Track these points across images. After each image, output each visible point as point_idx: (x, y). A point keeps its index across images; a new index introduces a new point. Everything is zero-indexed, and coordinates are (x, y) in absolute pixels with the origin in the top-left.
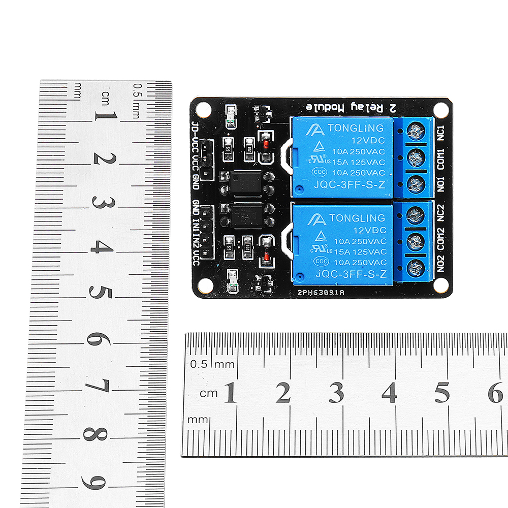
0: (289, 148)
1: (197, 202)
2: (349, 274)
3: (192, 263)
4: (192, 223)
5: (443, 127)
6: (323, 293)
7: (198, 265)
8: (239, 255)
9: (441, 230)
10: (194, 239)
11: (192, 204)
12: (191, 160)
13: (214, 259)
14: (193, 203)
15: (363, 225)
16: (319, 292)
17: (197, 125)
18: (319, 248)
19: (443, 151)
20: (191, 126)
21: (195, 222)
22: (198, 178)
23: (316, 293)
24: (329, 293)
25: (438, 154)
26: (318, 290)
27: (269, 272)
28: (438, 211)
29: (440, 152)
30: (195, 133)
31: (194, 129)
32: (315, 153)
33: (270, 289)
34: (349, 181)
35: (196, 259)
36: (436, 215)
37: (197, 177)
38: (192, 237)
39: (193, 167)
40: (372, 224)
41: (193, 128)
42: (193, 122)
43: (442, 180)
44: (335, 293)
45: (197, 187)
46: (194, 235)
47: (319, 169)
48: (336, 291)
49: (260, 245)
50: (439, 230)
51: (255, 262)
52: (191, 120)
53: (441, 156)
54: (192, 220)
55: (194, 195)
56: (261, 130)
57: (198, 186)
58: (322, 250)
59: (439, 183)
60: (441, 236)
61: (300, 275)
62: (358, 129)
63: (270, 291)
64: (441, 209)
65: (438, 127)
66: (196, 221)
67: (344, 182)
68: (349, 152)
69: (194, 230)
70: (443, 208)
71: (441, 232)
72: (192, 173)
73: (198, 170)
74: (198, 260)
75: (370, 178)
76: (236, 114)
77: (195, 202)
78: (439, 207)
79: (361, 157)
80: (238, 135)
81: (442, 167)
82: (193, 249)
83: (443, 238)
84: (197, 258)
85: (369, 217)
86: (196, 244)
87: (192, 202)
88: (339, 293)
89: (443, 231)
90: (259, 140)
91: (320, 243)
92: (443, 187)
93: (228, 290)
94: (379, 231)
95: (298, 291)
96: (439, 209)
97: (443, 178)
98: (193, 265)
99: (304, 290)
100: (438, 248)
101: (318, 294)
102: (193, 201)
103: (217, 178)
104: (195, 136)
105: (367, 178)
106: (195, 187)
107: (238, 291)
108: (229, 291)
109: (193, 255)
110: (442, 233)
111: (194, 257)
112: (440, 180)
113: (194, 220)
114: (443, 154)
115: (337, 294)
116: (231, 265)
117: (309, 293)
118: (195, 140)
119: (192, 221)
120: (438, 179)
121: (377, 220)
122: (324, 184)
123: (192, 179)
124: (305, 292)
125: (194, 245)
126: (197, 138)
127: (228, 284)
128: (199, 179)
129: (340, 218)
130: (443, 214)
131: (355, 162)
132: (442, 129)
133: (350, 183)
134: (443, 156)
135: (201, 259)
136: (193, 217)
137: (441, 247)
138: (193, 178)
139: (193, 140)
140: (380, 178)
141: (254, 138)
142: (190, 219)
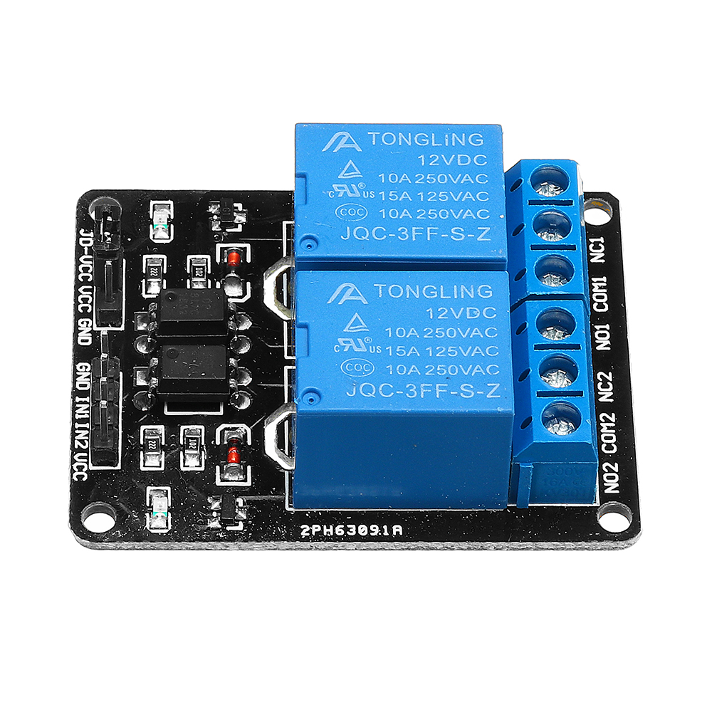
0: (282, 274)
1: (86, 367)
2: (418, 390)
3: (72, 476)
4: (74, 403)
5: (602, 240)
6: (357, 530)
7: (84, 479)
8: (172, 462)
9: (608, 417)
10: (77, 432)
11: (75, 370)
12: (77, 294)
13: (119, 467)
14: (78, 368)
15: (445, 303)
16: (346, 529)
17: (92, 234)
18: (353, 344)
19: (604, 279)
20: (79, 236)
21: (81, 402)
22: (90, 325)
23: (339, 530)
24: (369, 531)
25: (593, 284)
26: (346, 526)
27: (239, 492)
28: (600, 384)
29: (598, 282)
30: (86, 249)
31: (84, 242)
32: (342, 181)
33: (241, 523)
34: (414, 228)
35: (80, 468)
36: (597, 390)
37: (88, 323)
38: (73, 429)
39: (80, 307)
40: (467, 302)
41: (81, 240)
42: (82, 230)
43: (605, 329)
44: (382, 531)
45: (87, 341)
46: (77, 426)
47: (351, 206)
48: (385, 527)
49: (218, 442)
50: (604, 417)
51: (209, 474)
52: (79, 227)
53: (600, 288)
54: (73, 398)
55: (81, 354)
56: (223, 243)
57: (90, 339)
58: (359, 346)
59: (600, 335)
60: (609, 428)
61: (312, 396)
62: (430, 142)
63: (240, 527)
64: (605, 381)
65: (592, 240)
66: (83, 400)
67: (403, 230)
68: (414, 179)
69: (77, 417)
70: (610, 378)
71: (607, 421)
72: (78, 316)
73: (89, 311)
74: (85, 470)
75: (460, 222)
76: (172, 217)
77: (81, 367)
78: (602, 376)
79: (437, 188)
80: (176, 252)
81: (604, 307)
82: (74, 450)
83: (614, 431)
84: (83, 467)
85: (459, 289)
86: (82, 441)
87: (75, 367)
88: (390, 531)
89: (613, 419)
90: (218, 260)
91: (354, 336)
92: (609, 342)
93: (148, 526)
94: (481, 314)
95: (302, 527)
96: (601, 380)
97: (607, 327)
98: (72, 480)
99: (314, 526)
100: (603, 449)
101: (345, 533)
102: (78, 366)
103: (130, 325)
104: (86, 253)
105: (452, 222)
106: (82, 341)
107: (170, 528)
108: (150, 528)
109: (73, 461)
110: (611, 422)
111: (75, 466)
112: (601, 329)
113: (78, 399)
114: (605, 285)
115: (386, 533)
116: (156, 478)
117: (326, 530)
118: (85, 260)
119: (74, 400)
120: (597, 327)
121: (476, 294)
122: (361, 233)
123: (76, 326)
124: (316, 528)
125: (77, 443)
126: (91, 257)
127: (147, 515)
128: (92, 327)
129: (396, 291)
130: (611, 388)
131: (426, 197)
132: (600, 242)
133: (416, 231)
134: (604, 288)
135: (92, 468)
136: (76, 393)
137: (609, 447)
138: (80, 324)
139: (81, 259)
140: (479, 222)
141: (208, 257)
142: (70, 395)
